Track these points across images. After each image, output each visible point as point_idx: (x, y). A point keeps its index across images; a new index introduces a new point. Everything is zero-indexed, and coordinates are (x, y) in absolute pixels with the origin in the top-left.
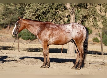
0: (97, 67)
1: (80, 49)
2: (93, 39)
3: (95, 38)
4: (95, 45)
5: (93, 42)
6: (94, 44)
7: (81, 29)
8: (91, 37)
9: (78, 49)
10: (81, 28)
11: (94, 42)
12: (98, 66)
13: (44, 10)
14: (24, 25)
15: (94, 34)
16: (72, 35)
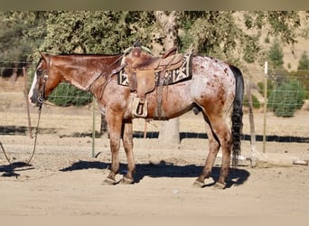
1: (219, 131)
7: (218, 73)
9: (215, 131)
10: (216, 70)
13: (96, 23)
14: (59, 73)
16: (192, 91)
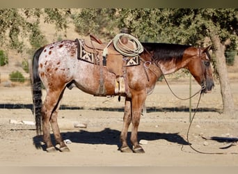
0: (25, 136)
2: (10, 75)
3: (15, 72)
4: (15, 89)
5: (10, 82)
6: (14, 86)
8: (7, 71)
11: (14, 83)
12: (28, 134)
15: (14, 63)
